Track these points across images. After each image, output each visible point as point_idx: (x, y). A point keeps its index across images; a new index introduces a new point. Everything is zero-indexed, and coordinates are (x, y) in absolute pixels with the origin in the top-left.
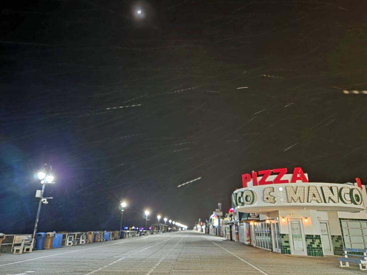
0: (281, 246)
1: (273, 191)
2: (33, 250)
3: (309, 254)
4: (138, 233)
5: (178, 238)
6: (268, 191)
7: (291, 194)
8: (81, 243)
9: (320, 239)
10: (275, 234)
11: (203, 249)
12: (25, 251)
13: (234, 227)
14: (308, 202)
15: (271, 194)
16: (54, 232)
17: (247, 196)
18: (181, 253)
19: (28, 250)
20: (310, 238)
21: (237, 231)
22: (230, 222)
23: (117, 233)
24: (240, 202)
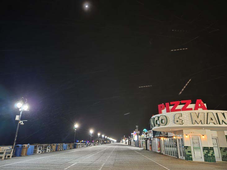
0: (185, 154)
1: (182, 116)
2: (12, 157)
3: (205, 160)
4: (85, 145)
5: (112, 148)
6: (177, 116)
7: (195, 118)
8: (47, 151)
9: (213, 150)
10: (180, 147)
11: (130, 156)
12: (7, 158)
13: (148, 141)
14: (207, 124)
15: (180, 118)
16: (29, 144)
17: (162, 120)
18: (116, 160)
19: (9, 157)
20: (206, 150)
21: (151, 144)
22: (145, 138)
23: (72, 145)
24: (157, 124)
